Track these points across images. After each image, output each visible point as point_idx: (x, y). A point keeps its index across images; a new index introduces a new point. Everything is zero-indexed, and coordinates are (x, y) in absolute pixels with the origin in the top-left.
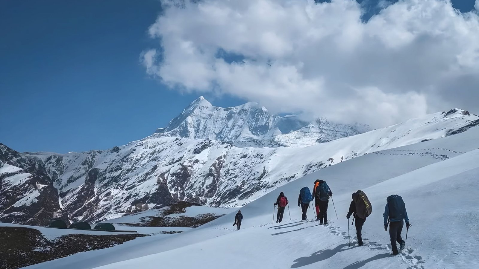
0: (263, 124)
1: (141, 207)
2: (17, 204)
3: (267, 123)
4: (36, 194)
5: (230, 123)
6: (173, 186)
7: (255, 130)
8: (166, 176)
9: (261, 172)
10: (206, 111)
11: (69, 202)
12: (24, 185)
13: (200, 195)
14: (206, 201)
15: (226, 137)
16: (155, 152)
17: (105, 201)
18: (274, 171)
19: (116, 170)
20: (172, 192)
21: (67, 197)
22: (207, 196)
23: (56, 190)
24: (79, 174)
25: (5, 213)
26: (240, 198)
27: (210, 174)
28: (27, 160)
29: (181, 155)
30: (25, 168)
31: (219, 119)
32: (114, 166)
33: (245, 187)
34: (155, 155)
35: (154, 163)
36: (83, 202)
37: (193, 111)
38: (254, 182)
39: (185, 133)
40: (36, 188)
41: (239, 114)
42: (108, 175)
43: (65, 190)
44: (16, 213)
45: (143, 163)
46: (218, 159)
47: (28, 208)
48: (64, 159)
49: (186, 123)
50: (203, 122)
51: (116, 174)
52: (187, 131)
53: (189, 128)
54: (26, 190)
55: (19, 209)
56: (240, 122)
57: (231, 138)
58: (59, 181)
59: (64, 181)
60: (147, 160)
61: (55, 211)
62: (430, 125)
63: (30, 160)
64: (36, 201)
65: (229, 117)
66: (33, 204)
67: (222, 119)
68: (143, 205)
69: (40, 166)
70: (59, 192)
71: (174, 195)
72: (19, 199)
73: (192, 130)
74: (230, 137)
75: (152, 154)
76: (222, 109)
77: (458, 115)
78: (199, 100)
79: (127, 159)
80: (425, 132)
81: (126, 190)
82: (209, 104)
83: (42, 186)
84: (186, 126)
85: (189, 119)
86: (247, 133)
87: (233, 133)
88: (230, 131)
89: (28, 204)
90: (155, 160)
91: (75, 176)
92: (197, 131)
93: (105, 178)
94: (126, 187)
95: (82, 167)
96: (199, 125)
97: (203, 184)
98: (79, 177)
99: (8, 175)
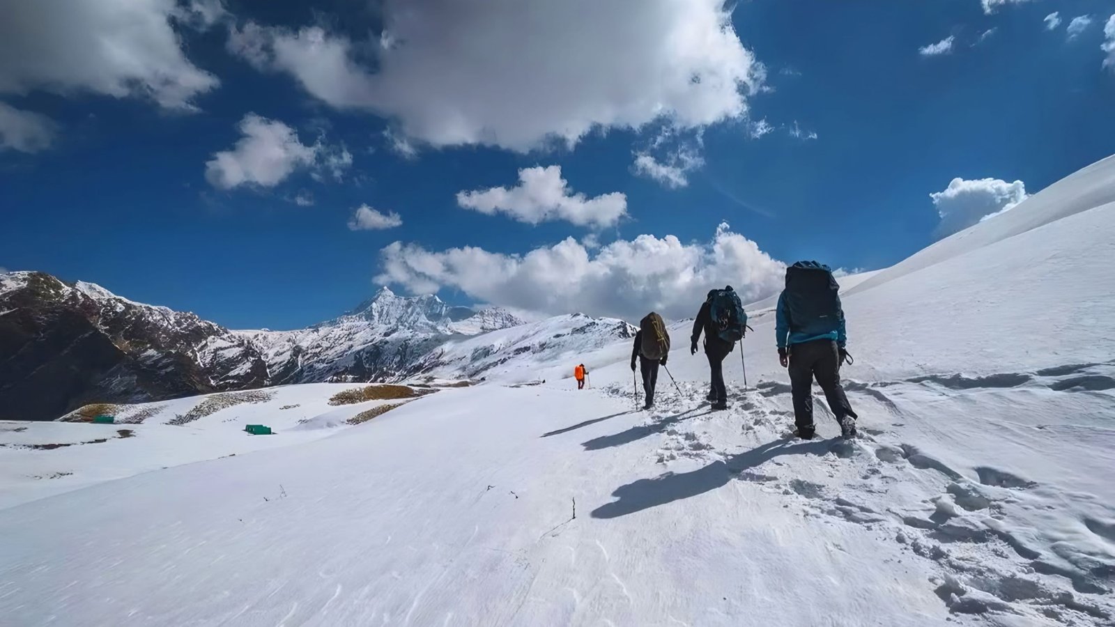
0: (438, 312)
1: (341, 378)
2: (232, 373)
3: (441, 311)
4: (249, 365)
5: (410, 310)
6: (367, 362)
7: (430, 317)
8: (361, 354)
9: (440, 352)
10: (389, 299)
11: (276, 373)
12: (237, 357)
13: (390, 369)
14: (395, 374)
15: (406, 321)
16: (350, 333)
17: (307, 372)
18: (449, 352)
19: (317, 347)
20: (367, 366)
21: (274, 368)
22: (395, 370)
23: (264, 362)
24: (285, 349)
25: (221, 381)
26: (422, 373)
27: (398, 353)
28: (237, 337)
29: (373, 337)
30: (236, 343)
31: (400, 307)
32: (315, 344)
33: (427, 364)
34: (351, 336)
35: (351, 343)
36: (289, 373)
37: (377, 299)
38: (433, 361)
39: (369, 317)
40: (248, 361)
41: (417, 303)
42: (310, 351)
43: (272, 362)
44: (231, 381)
45: (341, 342)
46: (404, 341)
47: (242, 376)
48: (269, 337)
49: (371, 308)
50: (386, 308)
51: (317, 350)
52: (372, 315)
53: (374, 313)
54: (239, 362)
55: (233, 377)
56: (418, 310)
57: (410, 323)
58: (266, 355)
59: (271, 356)
60: (344, 339)
61: (265, 379)
62: (562, 324)
63: (239, 337)
64: (249, 371)
65: (408, 306)
66: (247, 374)
67: (403, 307)
68: (343, 376)
69: (248, 342)
70: (267, 364)
71: (368, 369)
72: (232, 369)
73: (376, 315)
74: (409, 321)
75: (348, 335)
76: (403, 298)
77: (581, 317)
78: (383, 289)
79: (327, 339)
80: (559, 328)
81: (327, 363)
82: (392, 293)
83: (252, 359)
84: (371, 311)
85: (374, 305)
86: (423, 319)
87: (412, 318)
88: (409, 317)
89: (242, 373)
90: (350, 340)
91: (281, 351)
92: (380, 315)
93: (307, 354)
94: (326, 361)
95: (287, 343)
96: (382, 310)
97: (392, 361)
98: (285, 352)
99: (222, 349)
